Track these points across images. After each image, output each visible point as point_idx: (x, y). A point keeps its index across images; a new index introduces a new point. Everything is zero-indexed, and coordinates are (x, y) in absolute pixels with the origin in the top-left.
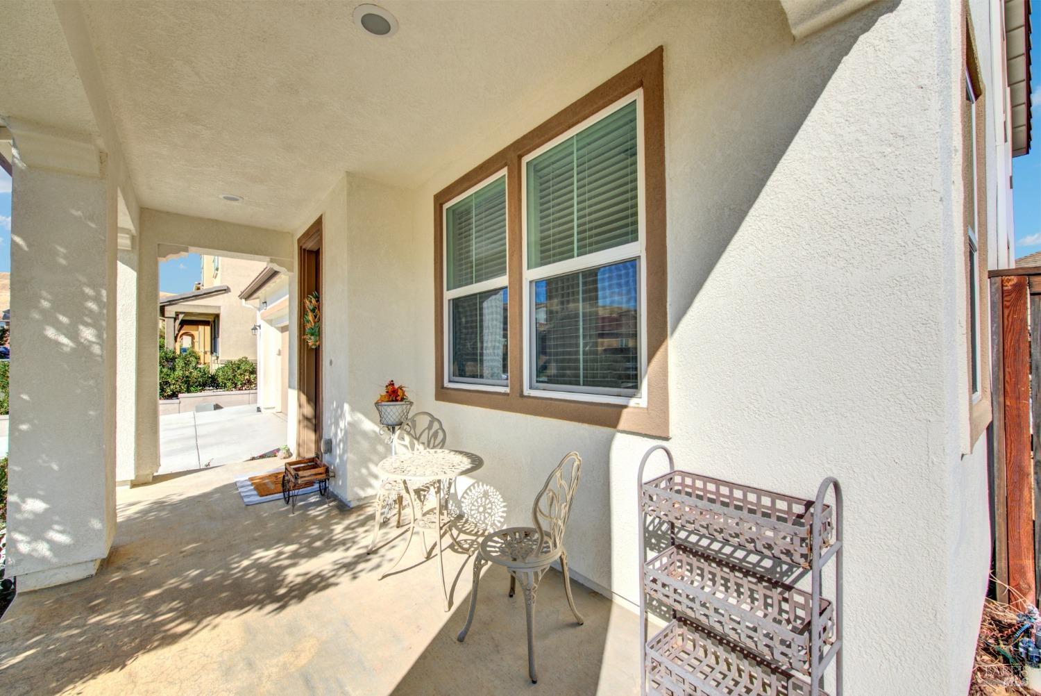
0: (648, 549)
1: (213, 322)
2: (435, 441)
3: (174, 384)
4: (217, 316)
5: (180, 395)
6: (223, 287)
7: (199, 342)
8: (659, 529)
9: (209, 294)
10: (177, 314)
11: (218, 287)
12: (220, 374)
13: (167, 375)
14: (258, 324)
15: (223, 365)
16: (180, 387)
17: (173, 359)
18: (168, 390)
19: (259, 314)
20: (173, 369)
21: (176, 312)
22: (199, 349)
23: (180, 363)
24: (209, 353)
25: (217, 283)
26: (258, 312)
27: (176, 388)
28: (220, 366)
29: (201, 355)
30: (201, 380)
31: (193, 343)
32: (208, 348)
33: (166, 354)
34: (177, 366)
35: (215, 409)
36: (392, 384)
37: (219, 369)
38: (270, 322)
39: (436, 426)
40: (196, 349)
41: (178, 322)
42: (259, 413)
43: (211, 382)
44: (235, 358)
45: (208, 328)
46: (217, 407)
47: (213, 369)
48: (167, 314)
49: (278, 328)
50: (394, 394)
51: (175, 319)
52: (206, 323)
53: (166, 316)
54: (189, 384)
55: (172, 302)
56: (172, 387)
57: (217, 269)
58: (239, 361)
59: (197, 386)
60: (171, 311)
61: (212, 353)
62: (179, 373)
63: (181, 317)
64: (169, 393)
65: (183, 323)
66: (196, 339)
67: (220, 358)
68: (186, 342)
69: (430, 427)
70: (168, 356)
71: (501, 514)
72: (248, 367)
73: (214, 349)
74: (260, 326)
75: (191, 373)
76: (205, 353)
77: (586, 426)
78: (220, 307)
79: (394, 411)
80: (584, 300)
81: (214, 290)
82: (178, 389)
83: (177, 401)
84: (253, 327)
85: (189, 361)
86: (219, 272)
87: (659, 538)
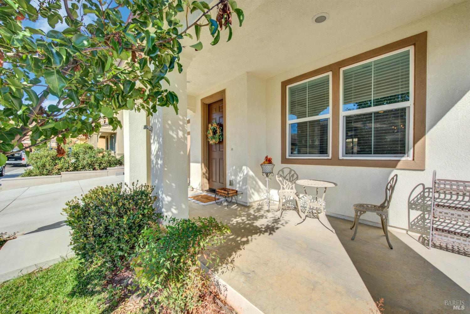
0: (410, 209)
2: (293, 178)
4: (114, 134)
5: (107, 168)
8: (417, 202)
30: (115, 162)
35: (123, 174)
36: (267, 157)
39: (293, 172)
41: (99, 136)
50: (269, 161)
54: (111, 163)
56: (104, 165)
59: (113, 165)
64: (103, 167)
67: (117, 153)
69: (290, 173)
71: (323, 205)
75: (111, 159)
77: (378, 168)
79: (268, 167)
80: (374, 122)
82: (106, 166)
87: (416, 205)
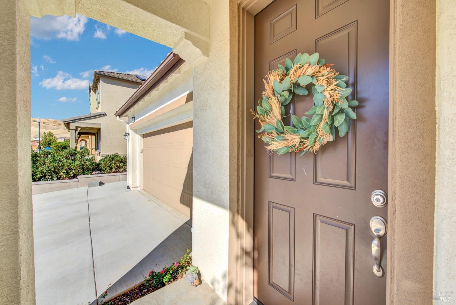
1: (96, 133)
3: (75, 169)
4: (99, 129)
5: (78, 177)
6: (103, 112)
7: (89, 144)
9: (94, 117)
10: (77, 128)
11: (99, 113)
12: (103, 163)
13: (71, 164)
14: (127, 133)
15: (104, 157)
16: (78, 171)
17: (74, 154)
18: (71, 173)
19: (128, 126)
20: (74, 160)
21: (76, 127)
22: (89, 147)
23: (78, 157)
24: (94, 150)
25: (99, 111)
26: (127, 125)
27: (76, 172)
28: (101, 158)
29: (90, 150)
30: (90, 167)
31: (86, 144)
32: (94, 147)
33: (70, 151)
34: (76, 159)
35: (100, 185)
37: (101, 160)
38: (136, 131)
40: (88, 147)
41: (77, 132)
42: (129, 190)
43: (97, 168)
44: (111, 153)
45: (94, 137)
46: (101, 184)
47: (98, 159)
48: (71, 128)
49: (140, 135)
51: (76, 131)
52: (92, 134)
53: (70, 129)
54: (84, 169)
55: (73, 121)
56: (73, 171)
57: (99, 103)
58: (113, 155)
59: (88, 171)
60: (73, 126)
61: (96, 150)
62: (77, 163)
63: (79, 129)
64: (72, 175)
65: (80, 134)
66: (88, 143)
67: (101, 153)
68: (83, 144)
70: (71, 152)
72: (119, 159)
73: (97, 147)
74: (129, 134)
75: (85, 163)
76: (92, 149)
78: (101, 124)
81: (97, 115)
82: (77, 173)
83: (76, 180)
84: (124, 134)
85: (84, 155)
86: (100, 105)
